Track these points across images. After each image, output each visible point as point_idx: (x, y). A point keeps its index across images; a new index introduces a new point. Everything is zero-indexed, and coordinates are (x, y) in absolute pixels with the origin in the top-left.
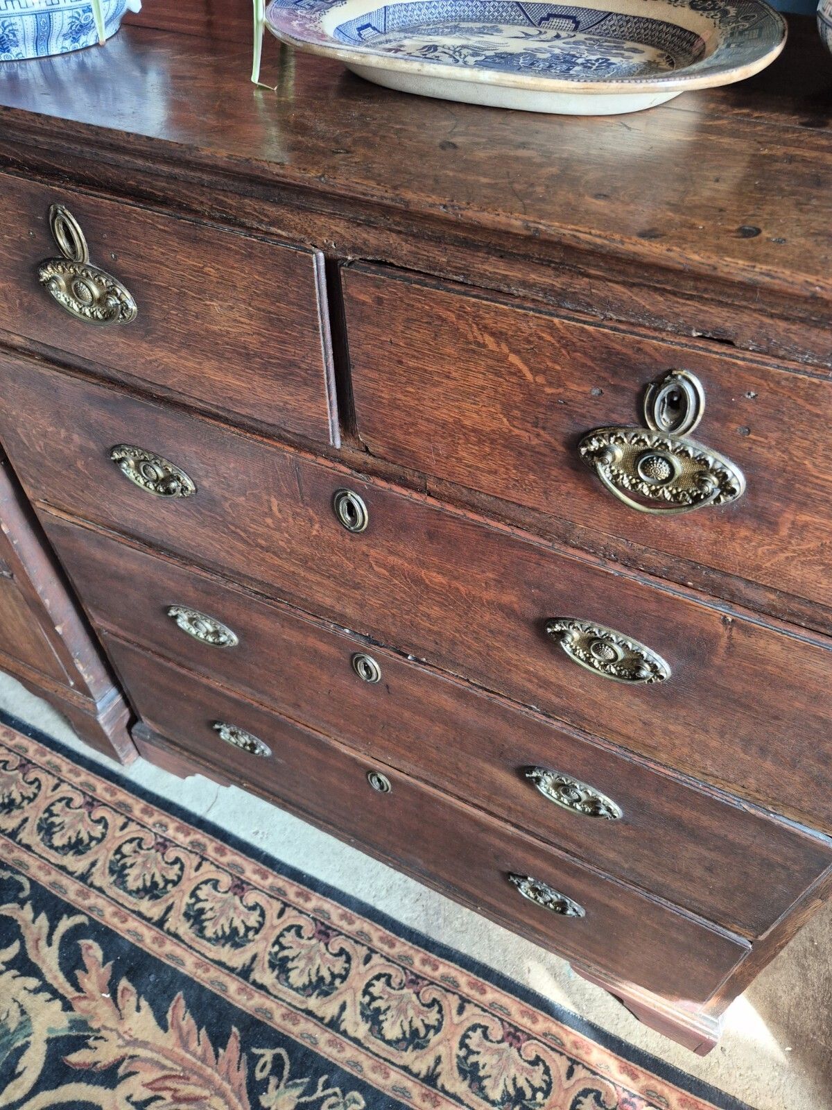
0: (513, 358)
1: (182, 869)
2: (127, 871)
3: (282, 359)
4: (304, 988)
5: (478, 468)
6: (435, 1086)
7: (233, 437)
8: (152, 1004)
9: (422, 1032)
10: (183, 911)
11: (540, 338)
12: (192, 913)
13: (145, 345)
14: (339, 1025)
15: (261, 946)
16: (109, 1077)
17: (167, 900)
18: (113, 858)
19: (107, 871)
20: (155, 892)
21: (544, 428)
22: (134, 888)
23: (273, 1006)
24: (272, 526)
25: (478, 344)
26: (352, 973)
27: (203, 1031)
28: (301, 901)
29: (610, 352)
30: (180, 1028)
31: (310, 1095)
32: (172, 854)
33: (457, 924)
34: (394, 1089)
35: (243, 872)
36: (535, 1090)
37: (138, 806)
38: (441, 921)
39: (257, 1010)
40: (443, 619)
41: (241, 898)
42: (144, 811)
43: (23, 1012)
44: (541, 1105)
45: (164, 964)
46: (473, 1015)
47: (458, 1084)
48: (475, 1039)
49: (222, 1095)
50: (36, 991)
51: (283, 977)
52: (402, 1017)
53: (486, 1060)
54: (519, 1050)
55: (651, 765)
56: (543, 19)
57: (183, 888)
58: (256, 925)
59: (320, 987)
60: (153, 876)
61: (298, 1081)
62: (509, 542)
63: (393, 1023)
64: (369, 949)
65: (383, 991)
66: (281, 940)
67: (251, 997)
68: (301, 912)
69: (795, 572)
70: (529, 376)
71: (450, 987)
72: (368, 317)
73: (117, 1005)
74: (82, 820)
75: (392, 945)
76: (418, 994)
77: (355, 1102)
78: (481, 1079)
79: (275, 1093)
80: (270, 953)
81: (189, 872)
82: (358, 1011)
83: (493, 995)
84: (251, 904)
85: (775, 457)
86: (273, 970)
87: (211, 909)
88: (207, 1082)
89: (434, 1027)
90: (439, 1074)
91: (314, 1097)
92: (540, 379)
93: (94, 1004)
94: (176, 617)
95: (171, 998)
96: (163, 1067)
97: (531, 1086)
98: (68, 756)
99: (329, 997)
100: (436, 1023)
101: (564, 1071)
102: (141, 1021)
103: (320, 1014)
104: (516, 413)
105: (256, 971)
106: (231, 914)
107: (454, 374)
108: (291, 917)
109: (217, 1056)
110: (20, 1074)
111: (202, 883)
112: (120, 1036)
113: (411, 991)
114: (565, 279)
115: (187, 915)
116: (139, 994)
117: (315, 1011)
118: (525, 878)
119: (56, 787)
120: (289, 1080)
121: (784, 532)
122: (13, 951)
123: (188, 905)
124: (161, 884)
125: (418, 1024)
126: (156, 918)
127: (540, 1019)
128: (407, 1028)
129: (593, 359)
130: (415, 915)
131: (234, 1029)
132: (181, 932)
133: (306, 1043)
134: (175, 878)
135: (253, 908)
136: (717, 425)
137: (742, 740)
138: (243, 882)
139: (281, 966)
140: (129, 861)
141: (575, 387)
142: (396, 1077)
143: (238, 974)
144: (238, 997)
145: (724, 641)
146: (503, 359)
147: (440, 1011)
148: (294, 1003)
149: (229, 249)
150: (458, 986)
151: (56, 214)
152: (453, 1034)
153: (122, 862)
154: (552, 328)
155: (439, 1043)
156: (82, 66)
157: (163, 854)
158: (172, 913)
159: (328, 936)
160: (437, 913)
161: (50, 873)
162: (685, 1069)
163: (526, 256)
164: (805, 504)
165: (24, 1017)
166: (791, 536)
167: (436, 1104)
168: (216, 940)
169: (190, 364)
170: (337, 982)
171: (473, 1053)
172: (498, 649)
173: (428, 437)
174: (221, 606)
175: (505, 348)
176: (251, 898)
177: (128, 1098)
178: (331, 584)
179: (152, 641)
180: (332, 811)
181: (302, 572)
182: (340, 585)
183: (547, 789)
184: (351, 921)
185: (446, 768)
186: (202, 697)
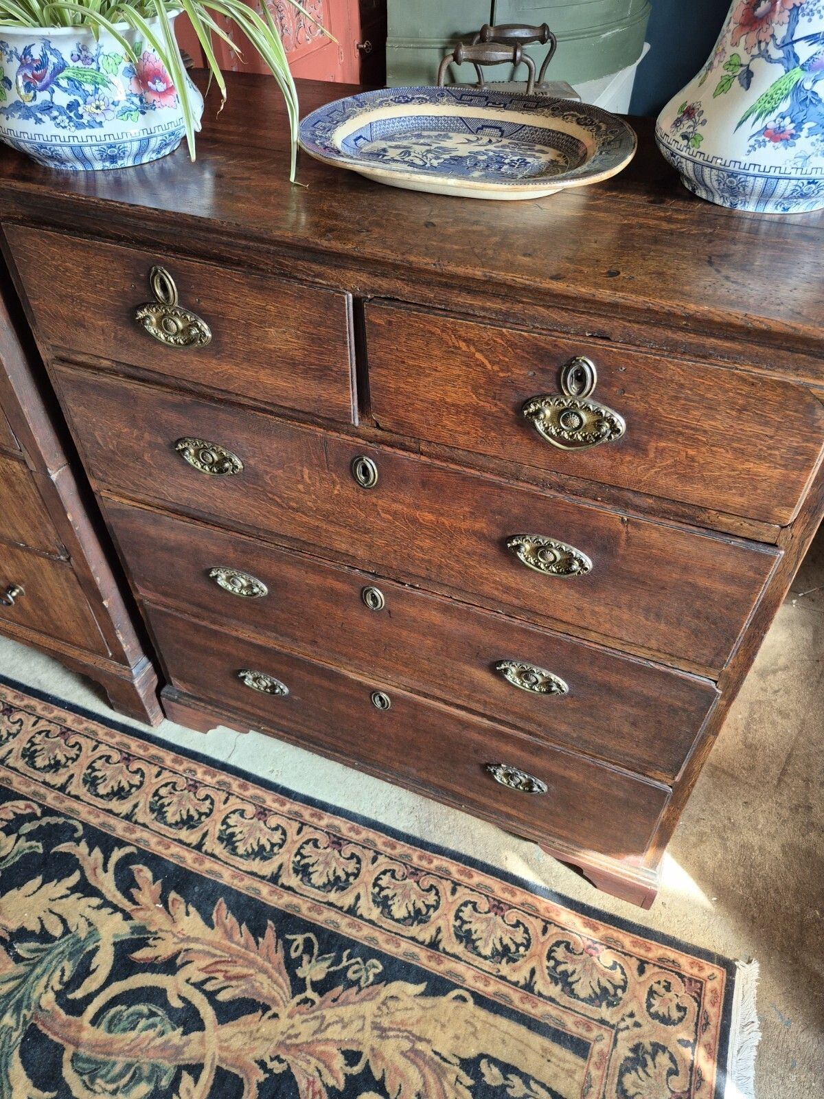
0: (478, 355)
1: (212, 803)
2: (165, 810)
3: (320, 365)
4: (325, 886)
5: (456, 432)
6: (438, 949)
7: (278, 425)
8: (198, 909)
9: (424, 910)
10: (217, 836)
11: (494, 341)
12: (224, 837)
13: (214, 361)
14: (356, 911)
15: (285, 857)
16: (170, 966)
17: (202, 829)
18: (152, 800)
19: (148, 810)
20: (192, 823)
21: (500, 400)
22: (173, 822)
23: (300, 902)
24: (303, 490)
25: (456, 348)
26: (363, 871)
27: (244, 926)
28: (315, 820)
29: (538, 348)
30: (224, 926)
31: (338, 965)
32: (202, 792)
33: (445, 828)
34: (405, 954)
35: (264, 802)
36: (518, 946)
37: (169, 758)
38: (432, 827)
39: (287, 906)
40: (432, 549)
41: (265, 822)
42: (175, 761)
43: (90, 924)
44: (523, 956)
45: (205, 878)
46: (463, 894)
47: (456, 947)
48: (467, 912)
49: (265, 972)
50: (99, 907)
51: (306, 879)
52: (407, 901)
53: (477, 927)
54: (503, 917)
55: (586, 643)
56: (479, 129)
57: (215, 818)
58: (280, 842)
59: (337, 884)
60: (188, 811)
61: (327, 956)
62: (480, 482)
63: (400, 906)
64: (375, 851)
65: (390, 883)
66: (302, 851)
67: (281, 897)
68: (316, 828)
69: (662, 481)
70: (489, 366)
71: (444, 875)
72: (381, 334)
73: (169, 913)
74: (121, 772)
75: (394, 847)
76: (418, 883)
77: (374, 967)
78: (474, 941)
79: (309, 966)
80: (293, 862)
81: (219, 805)
82: (371, 900)
83: (478, 878)
84: (273, 826)
85: (640, 407)
86: (298, 875)
87: (241, 832)
88: (252, 963)
89: (433, 906)
90: (440, 941)
91: (340, 967)
92: (496, 368)
93: (149, 913)
94: (216, 577)
95: (214, 903)
96: (214, 956)
97: (515, 943)
98: (102, 723)
99: (345, 891)
100: (435, 903)
101: (539, 930)
102: (191, 923)
103: (339, 904)
104: (482, 391)
105: (283, 877)
106: (258, 835)
107: (439, 368)
108: (308, 833)
109: (257, 943)
110: (94, 970)
111: (231, 813)
112: (174, 936)
113: (412, 881)
114: (508, 305)
115: (220, 839)
116: (187, 903)
117: (335, 902)
118: (499, 765)
119: (95, 748)
120: (319, 956)
121: (652, 455)
122: (75, 878)
123: (221, 831)
124: (196, 817)
125: (420, 905)
126: (195, 843)
127: (518, 893)
128: (411, 908)
129: (528, 353)
130: (410, 825)
131: (270, 922)
132: (217, 852)
133: (331, 928)
134: (208, 811)
135: (276, 829)
136: (605, 389)
137: (644, 610)
138: (265, 809)
139: (303, 871)
140: (166, 801)
141: (518, 371)
142: (405, 946)
143: (268, 880)
144: (270, 898)
145: (624, 536)
146: (471, 356)
147: (437, 894)
148: (317, 898)
149: (286, 293)
150: (450, 874)
151: (156, 272)
152: (449, 910)
153: (160, 802)
154: (502, 335)
155: (439, 917)
156: (162, 169)
157: (195, 793)
158: (207, 838)
159: (340, 845)
160: (428, 821)
161: (98, 816)
162: (635, 921)
163: (484, 292)
164: (661, 435)
165: (92, 928)
166: (656, 457)
167: (440, 962)
168: (247, 856)
169: (249, 373)
170: (351, 879)
171: (466, 922)
172: (473, 567)
173: (422, 412)
174: (255, 562)
175: (473, 349)
176: (273, 821)
177: (187, 981)
178: (346, 532)
179: (191, 603)
180: (339, 738)
181: (324, 526)
182: (354, 532)
183: (513, 677)
184: (359, 833)
185: (435, 676)
186: (231, 649)
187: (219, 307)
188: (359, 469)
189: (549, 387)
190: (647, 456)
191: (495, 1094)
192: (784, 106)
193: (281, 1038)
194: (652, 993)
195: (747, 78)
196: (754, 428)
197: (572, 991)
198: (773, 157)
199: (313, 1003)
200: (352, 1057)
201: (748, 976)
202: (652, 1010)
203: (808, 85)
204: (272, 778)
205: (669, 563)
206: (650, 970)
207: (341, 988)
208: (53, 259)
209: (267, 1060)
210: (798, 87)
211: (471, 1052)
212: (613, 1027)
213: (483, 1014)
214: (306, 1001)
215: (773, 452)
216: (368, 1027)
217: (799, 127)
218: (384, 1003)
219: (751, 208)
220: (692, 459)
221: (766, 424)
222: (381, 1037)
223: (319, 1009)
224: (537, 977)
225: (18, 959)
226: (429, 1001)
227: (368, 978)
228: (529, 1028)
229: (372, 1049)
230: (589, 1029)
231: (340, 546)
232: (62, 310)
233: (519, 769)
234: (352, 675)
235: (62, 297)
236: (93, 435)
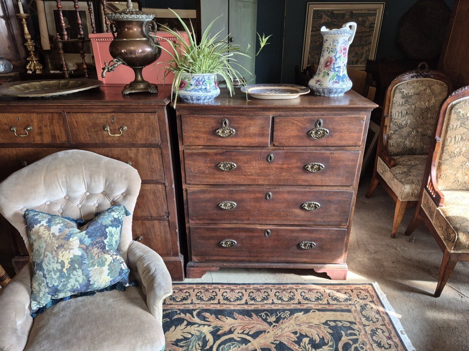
0: (299, 124)
1: (216, 292)
2: (202, 298)
3: (262, 134)
4: (262, 300)
5: (293, 142)
6: (301, 304)
8: (229, 317)
9: (292, 297)
10: (223, 299)
11: (302, 120)
12: (225, 299)
13: (235, 139)
14: (274, 303)
15: (246, 297)
16: (230, 332)
17: (217, 299)
18: (196, 297)
19: (197, 300)
20: (213, 299)
21: (303, 132)
22: (207, 300)
23: (257, 306)
24: (252, 168)
25: (294, 123)
26: (270, 294)
27: (245, 316)
28: (249, 287)
29: (311, 119)
30: (240, 318)
32: (211, 291)
34: (294, 307)
37: (194, 286)
38: (281, 280)
39: (254, 308)
40: (286, 175)
41: (234, 292)
42: (196, 286)
43: (199, 331)
44: (323, 298)
45: (226, 310)
46: (300, 291)
47: (305, 302)
48: (303, 294)
49: (259, 324)
50: (198, 327)
51: (255, 301)
53: (308, 296)
54: (313, 292)
56: (271, 90)
57: (219, 295)
58: (242, 295)
59: (265, 299)
60: (210, 296)
61: (273, 315)
63: (285, 298)
64: (270, 289)
65: (279, 294)
66: (250, 295)
67: (251, 307)
68: (250, 289)
69: (337, 142)
70: (301, 125)
71: (292, 288)
72: (278, 123)
73: (221, 320)
74: (181, 294)
76: (286, 292)
77: (287, 313)
78: (309, 299)
79: (270, 319)
80: (249, 298)
81: (218, 292)
82: (276, 299)
83: (301, 286)
85: (331, 127)
86: (252, 301)
87: (229, 296)
88: (253, 323)
90: (301, 302)
91: (278, 316)
92: (303, 125)
93: (215, 323)
94: (221, 205)
95: (233, 314)
96: (242, 325)
97: (319, 296)
99: (268, 300)
100: (294, 295)
101: (323, 292)
102: (230, 320)
103: (269, 303)
104: (299, 131)
105: (248, 302)
106: (234, 295)
107: (290, 128)
108: (248, 291)
109: (252, 319)
110: (208, 341)
111: (223, 293)
112: (227, 325)
113: (284, 292)
116: (225, 317)
117: (267, 303)
118: (302, 242)
120: (271, 315)
122: (185, 323)
124: (213, 297)
125: (290, 296)
126: (217, 303)
127: (313, 286)
128: (288, 298)
129: (309, 121)
130: (275, 281)
131: (252, 313)
132: (225, 303)
133: (270, 309)
134: (216, 294)
135: (239, 293)
136: (325, 125)
137: (336, 175)
138: (232, 289)
139: (253, 299)
140: (201, 296)
141: (307, 125)
142: (292, 306)
143: (245, 304)
144: (248, 308)
145: (330, 157)
146: (297, 124)
147: (293, 293)
148: (262, 304)
149: (256, 119)
151: (224, 120)
152: (298, 295)
153: (199, 297)
155: (297, 297)
157: (209, 292)
158: (220, 300)
159: (259, 291)
161: (182, 306)
162: (344, 283)
164: (336, 132)
165: (200, 332)
166: (335, 137)
167: (303, 306)
168: (235, 301)
169: (244, 140)
170: (268, 297)
171: (304, 296)
172: (296, 177)
173: (285, 139)
174: (234, 196)
175: (298, 122)
176: (237, 291)
177: (238, 333)
178: (263, 178)
179: (208, 220)
180: (252, 256)
181: (257, 177)
182: (265, 177)
183: (306, 208)
184: (263, 287)
185: (285, 217)
186: (219, 234)
187: (238, 125)
188: (269, 158)
189: (314, 127)
190: (333, 137)
191: (335, 327)
192: (336, 78)
193: (274, 336)
194: (357, 295)
195: (328, 74)
196: (352, 127)
197: (339, 301)
198: (336, 86)
199: (277, 326)
200: (295, 333)
201: (376, 285)
202: (360, 298)
203: (338, 74)
204: (229, 282)
205: (340, 161)
206: (354, 291)
207: (282, 320)
208: (195, 122)
209: (273, 342)
210: (337, 75)
211: (324, 321)
212: (353, 304)
213: (321, 313)
214: (274, 326)
215: (356, 131)
216: (295, 326)
217: (339, 81)
218: (295, 319)
219: (332, 96)
220: (342, 136)
221: (354, 125)
222: (299, 326)
223: (279, 326)
224: (329, 301)
225: (182, 347)
226: (307, 315)
227: (287, 316)
228: (334, 311)
229: (299, 329)
230: (348, 307)
231: (261, 182)
232: (193, 135)
233: (308, 241)
234: (259, 227)
235: (194, 132)
236: (191, 169)
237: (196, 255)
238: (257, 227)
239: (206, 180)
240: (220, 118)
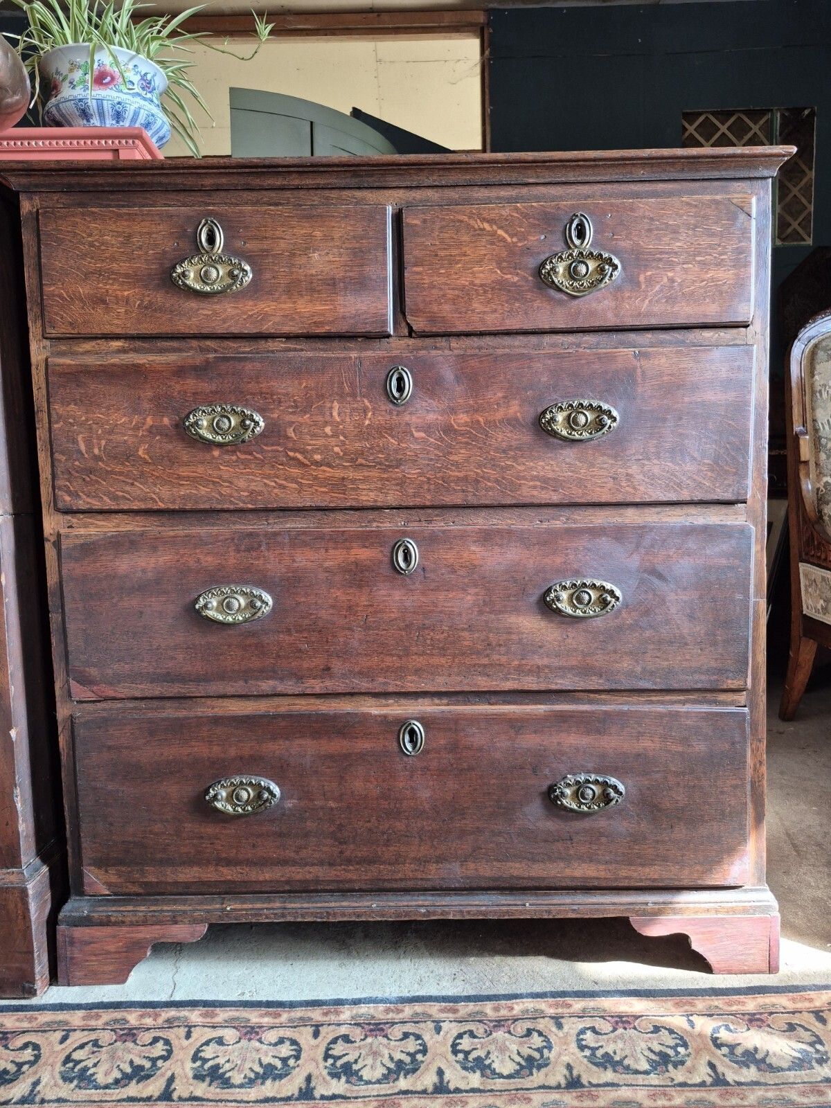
0: (500, 232)
1: (167, 1043)
2: (90, 1072)
3: (360, 278)
4: (386, 1077)
5: (484, 312)
6: (583, 1086)
9: (536, 1055)
10: (191, 1074)
11: (512, 216)
12: (204, 1073)
13: (251, 303)
14: (447, 1087)
15: (310, 1067)
17: (163, 1075)
18: (63, 1069)
19: (60, 1082)
20: (142, 1074)
21: (520, 269)
22: (110, 1080)
24: (330, 433)
25: (481, 229)
26: (430, 1044)
28: (332, 1017)
29: (546, 213)
32: (146, 1037)
34: (545, 1105)
35: (248, 1021)
36: (674, 1048)
37: (74, 1017)
40: (467, 460)
41: (259, 1040)
42: (86, 1018)
44: (688, 1055)
46: (573, 1025)
47: (602, 1075)
48: (589, 1037)
51: (354, 1079)
52: (508, 1054)
53: (612, 1048)
54: (635, 1028)
57: (179, 1058)
58: (293, 1053)
59: (403, 1068)
60: (131, 1062)
63: (502, 1061)
64: (433, 1021)
65: (473, 1044)
66: (331, 1052)
68: (338, 1025)
69: (656, 309)
70: (509, 239)
71: (538, 1015)
72: (418, 233)
76: (509, 1032)
78: (620, 1063)
80: (326, 1068)
81: (179, 1044)
82: (459, 1069)
83: (579, 1004)
84: (274, 1040)
85: (627, 245)
86: (339, 1078)
87: (228, 1061)
89: (544, 1047)
90: (579, 1076)
92: (515, 240)
97: (668, 1046)
99: (418, 1072)
100: (544, 1044)
103: (419, 1088)
104: (505, 264)
105: (318, 1087)
106: (256, 1056)
107: (468, 252)
108: (327, 1034)
111: (201, 1046)
113: (501, 1033)
115: (198, 1077)
117: (411, 1088)
121: (643, 286)
123: (195, 1068)
124: (148, 1065)
125: (527, 1052)
126: (156, 1094)
127: (634, 1002)
128: (518, 1059)
129: (538, 220)
130: (461, 989)
132: (198, 1093)
134: (164, 1053)
135: (280, 1042)
136: (600, 235)
137: (670, 453)
138: (252, 1028)
139: (348, 1071)
140: (88, 1063)
141: (532, 238)
142: (539, 1097)
143: (298, 1099)
145: (639, 369)
146: (494, 234)
147: (541, 1034)
148: (382, 1093)
150: (542, 1012)
151: (205, 224)
152: (567, 1044)
153: (78, 1067)
154: (517, 209)
157: (134, 1041)
158: (176, 1083)
159: (382, 1030)
164: (646, 266)
166: (647, 287)
167: (594, 1098)
168: (251, 1082)
169: (287, 306)
170: (419, 1057)
171: (597, 1048)
172: (511, 467)
173: (454, 301)
174: (261, 562)
175: (495, 227)
176: (272, 1036)
178: (374, 473)
179: (155, 679)
180: (349, 861)
181: (351, 474)
182: (385, 471)
183: (564, 606)
184: (399, 1011)
185: (478, 653)
186: (200, 749)
187: (266, 245)
188: (394, 382)
189: (559, 247)
190: (640, 287)
196: (706, 241)
197: (770, 1066)
205: (679, 387)
206: (830, 1018)
208: (90, 235)
215: (722, 257)
220: (672, 280)
221: (713, 235)
224: (720, 1069)
230: (821, 1093)
231: (368, 497)
232: (83, 290)
233: (588, 772)
234: (374, 708)
235: (87, 275)
236: (75, 441)
237: (102, 863)
238: (365, 710)
239: (140, 488)
240: (189, 218)
